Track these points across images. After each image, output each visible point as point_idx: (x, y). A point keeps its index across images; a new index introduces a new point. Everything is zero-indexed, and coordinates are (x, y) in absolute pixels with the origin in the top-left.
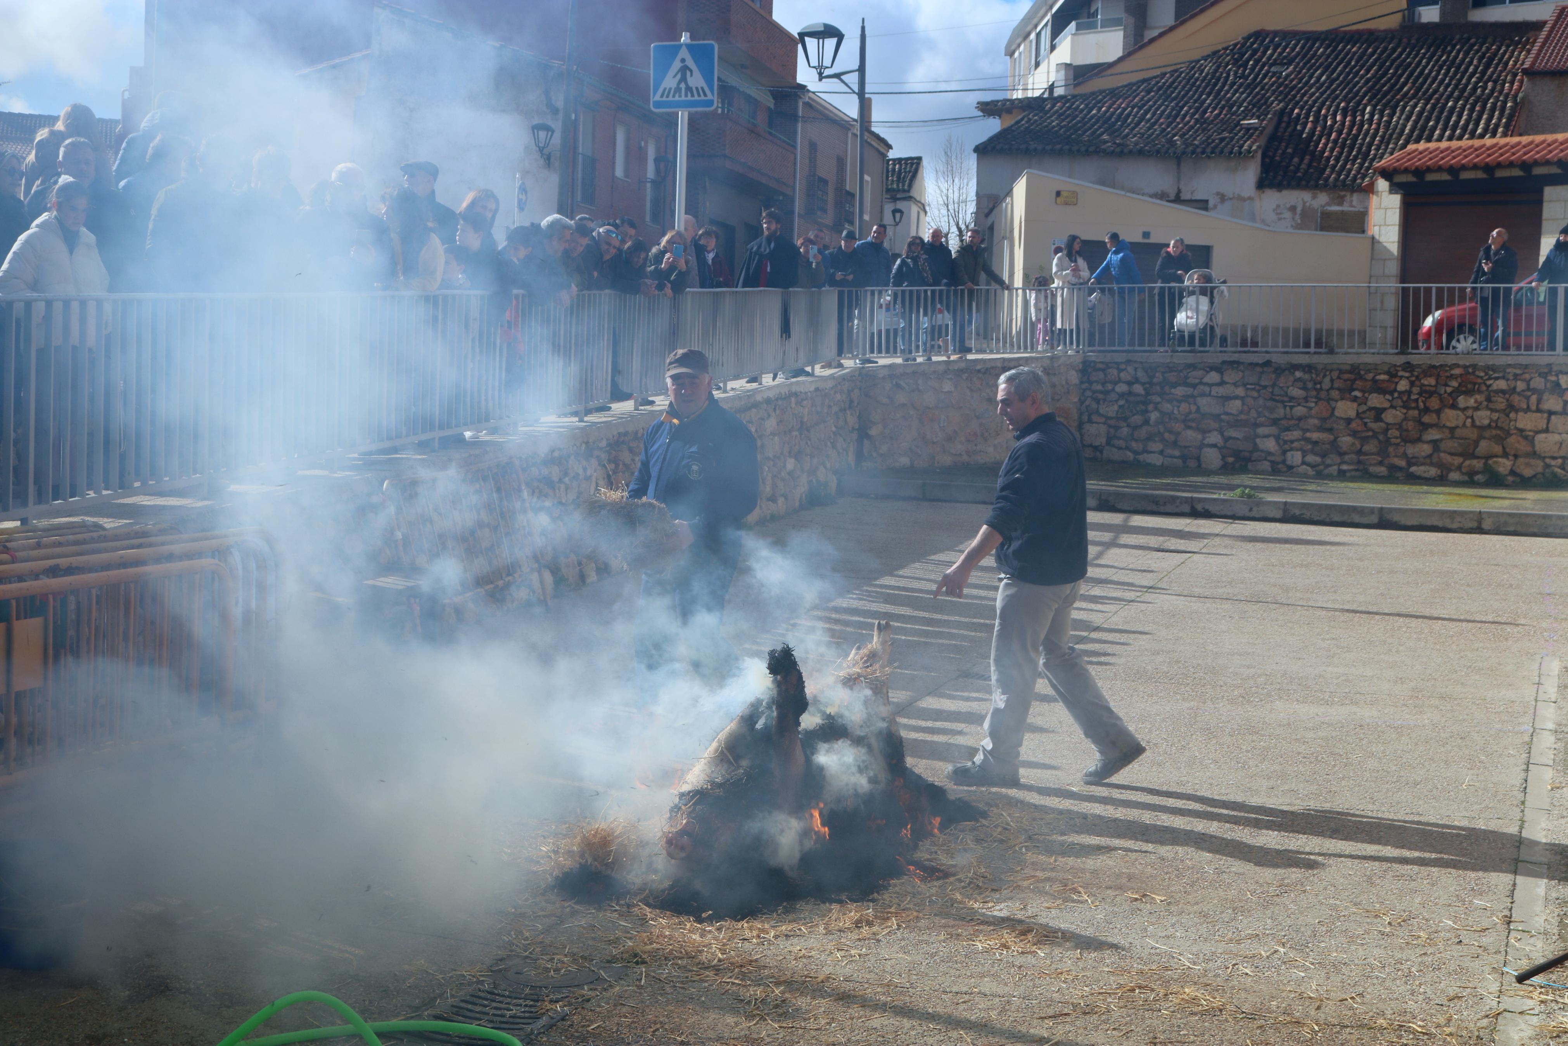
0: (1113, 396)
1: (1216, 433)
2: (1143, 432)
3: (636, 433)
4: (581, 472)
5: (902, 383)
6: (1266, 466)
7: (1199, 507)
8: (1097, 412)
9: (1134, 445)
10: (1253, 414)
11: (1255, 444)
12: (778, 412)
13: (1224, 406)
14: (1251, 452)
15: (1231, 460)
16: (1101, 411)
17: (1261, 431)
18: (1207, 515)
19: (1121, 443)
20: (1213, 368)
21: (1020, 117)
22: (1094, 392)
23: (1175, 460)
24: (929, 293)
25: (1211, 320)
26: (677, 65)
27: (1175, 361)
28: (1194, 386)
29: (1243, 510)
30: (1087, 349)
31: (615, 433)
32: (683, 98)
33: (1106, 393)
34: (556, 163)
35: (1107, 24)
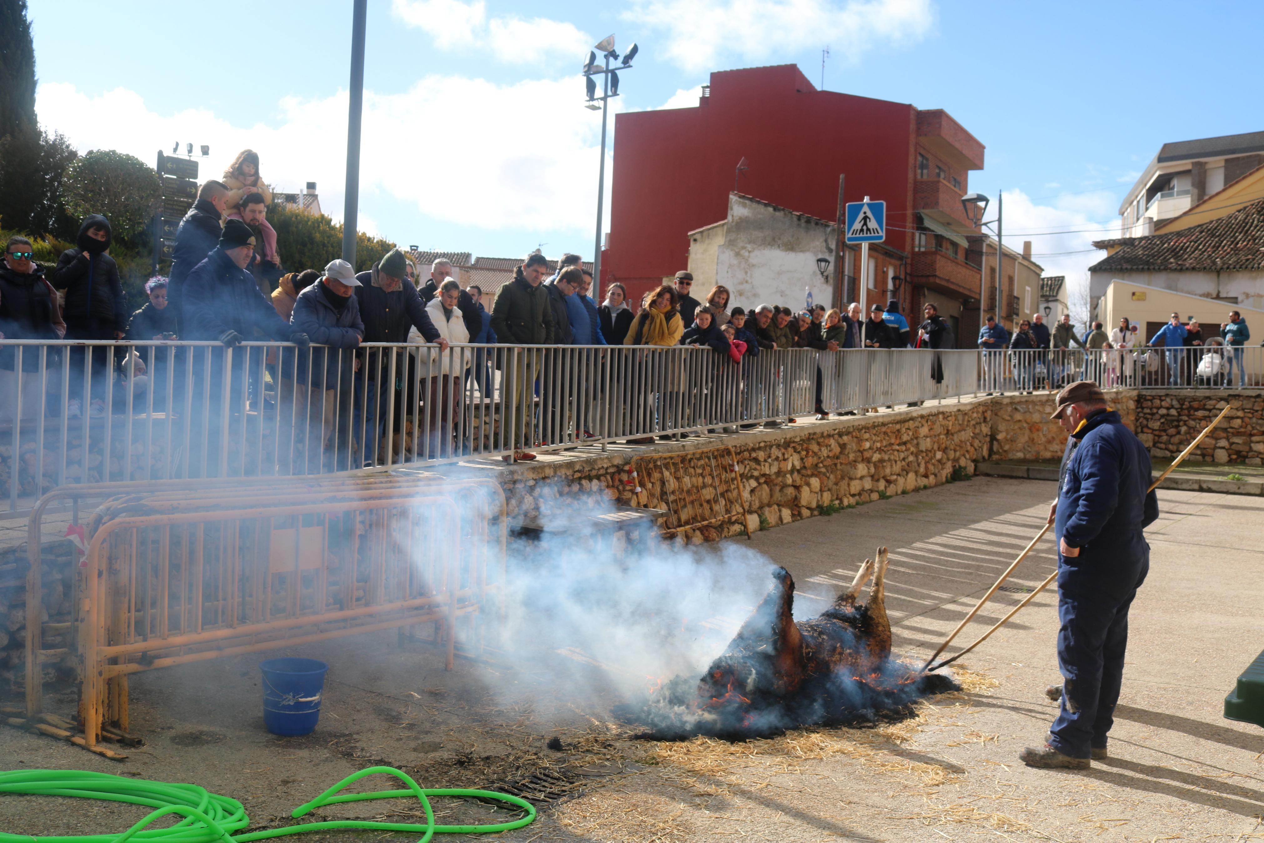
0: (1157, 417)
1: (1224, 440)
2: (1176, 439)
3: (822, 433)
4: (780, 455)
5: (1018, 407)
6: (1258, 461)
7: (1205, 486)
8: (1147, 426)
9: (1171, 447)
10: (1249, 428)
11: (1251, 447)
12: (929, 423)
13: (1229, 423)
14: (1248, 452)
15: (1234, 457)
16: (1150, 426)
17: (1254, 439)
18: (1209, 490)
19: (1163, 446)
20: (1222, 399)
21: (1118, 250)
22: (1145, 414)
23: (1197, 457)
24: (1032, 353)
25: (1222, 369)
26: (861, 216)
27: (1197, 394)
28: (1210, 410)
29: (1234, 488)
30: (1141, 387)
31: (806, 433)
32: (865, 235)
33: (1153, 414)
34: (831, 281)
35: (1180, 193)
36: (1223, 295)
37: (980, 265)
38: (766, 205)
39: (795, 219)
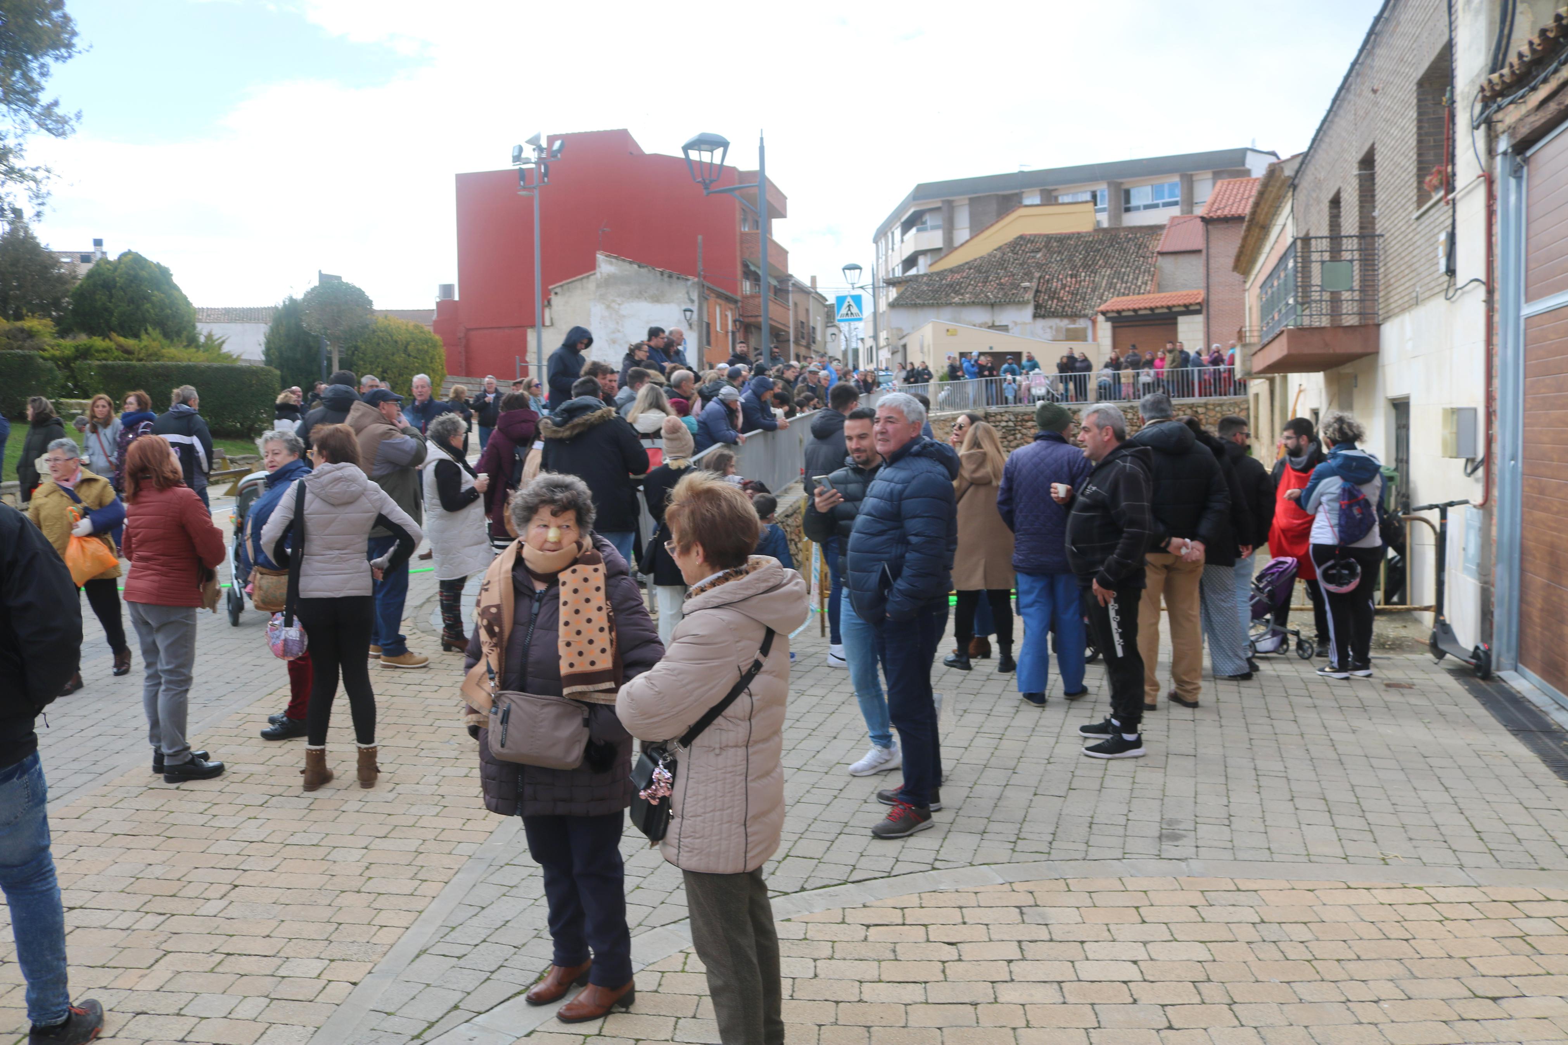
21: (906, 286)
34: (695, 327)
35: (934, 228)
36: (997, 324)
37: (788, 301)
38: (631, 263)
39: (658, 274)
